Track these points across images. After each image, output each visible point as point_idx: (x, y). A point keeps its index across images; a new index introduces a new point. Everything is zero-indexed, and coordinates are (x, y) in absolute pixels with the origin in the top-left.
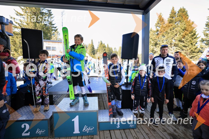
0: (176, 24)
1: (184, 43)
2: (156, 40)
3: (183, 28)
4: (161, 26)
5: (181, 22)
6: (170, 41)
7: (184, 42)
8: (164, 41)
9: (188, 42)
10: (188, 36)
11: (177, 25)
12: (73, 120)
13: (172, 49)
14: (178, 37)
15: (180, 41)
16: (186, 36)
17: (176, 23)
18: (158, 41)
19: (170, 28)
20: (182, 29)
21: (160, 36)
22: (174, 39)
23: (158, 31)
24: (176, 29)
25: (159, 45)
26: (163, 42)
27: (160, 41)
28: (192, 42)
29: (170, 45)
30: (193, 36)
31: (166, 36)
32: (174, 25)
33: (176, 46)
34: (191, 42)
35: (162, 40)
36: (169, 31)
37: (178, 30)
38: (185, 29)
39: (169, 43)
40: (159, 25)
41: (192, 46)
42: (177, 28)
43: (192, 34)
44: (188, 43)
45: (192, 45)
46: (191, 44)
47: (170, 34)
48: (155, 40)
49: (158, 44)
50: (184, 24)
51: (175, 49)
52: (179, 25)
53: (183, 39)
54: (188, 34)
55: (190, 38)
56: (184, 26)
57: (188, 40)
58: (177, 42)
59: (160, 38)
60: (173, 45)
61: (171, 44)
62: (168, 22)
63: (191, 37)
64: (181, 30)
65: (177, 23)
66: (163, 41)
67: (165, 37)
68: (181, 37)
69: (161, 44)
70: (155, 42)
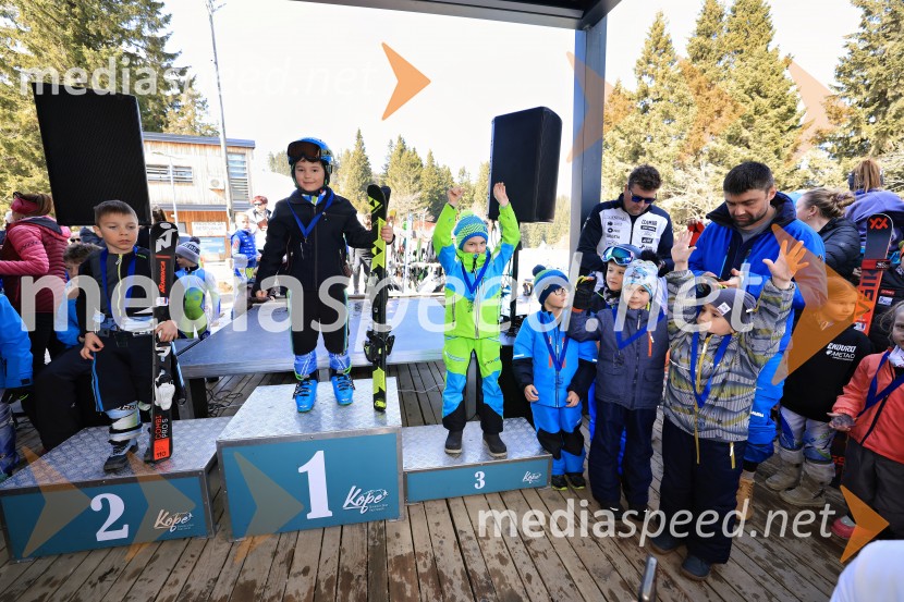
0: (722, 63)
1: (749, 147)
2: (638, 136)
3: (748, 85)
4: (660, 71)
5: (743, 55)
6: (695, 138)
7: (750, 144)
8: (668, 140)
9: (766, 144)
10: (766, 118)
11: (726, 68)
12: (301, 470)
13: (700, 174)
14: (728, 123)
15: (734, 139)
16: (759, 120)
17: (720, 59)
18: (645, 139)
19: (695, 82)
20: (743, 86)
21: (655, 115)
22: (708, 130)
23: (646, 94)
24: (721, 85)
25: (648, 155)
26: (665, 145)
27: (652, 140)
28: (780, 146)
29: (693, 158)
30: (784, 118)
31: (679, 120)
32: (713, 68)
33: (716, 164)
34: (776, 143)
35: (662, 133)
36: (691, 97)
37: (728, 91)
38: (757, 90)
39: (691, 150)
40: (652, 66)
41: (778, 161)
42: (723, 83)
43: (783, 109)
44: (764, 149)
45: (779, 158)
46: (776, 152)
47: (694, 110)
48: (632, 137)
49: (644, 154)
50: (754, 65)
51: (712, 175)
52: (733, 68)
53: (745, 133)
54: (766, 112)
55: (773, 129)
56: (753, 74)
57: (764, 136)
58: (720, 145)
59: (653, 126)
60: (703, 159)
61: (697, 153)
62: (689, 57)
63: (777, 122)
64: (741, 92)
65: (726, 59)
66: (663, 138)
67: (673, 120)
68: (740, 121)
69: (656, 155)
70: (631, 145)
